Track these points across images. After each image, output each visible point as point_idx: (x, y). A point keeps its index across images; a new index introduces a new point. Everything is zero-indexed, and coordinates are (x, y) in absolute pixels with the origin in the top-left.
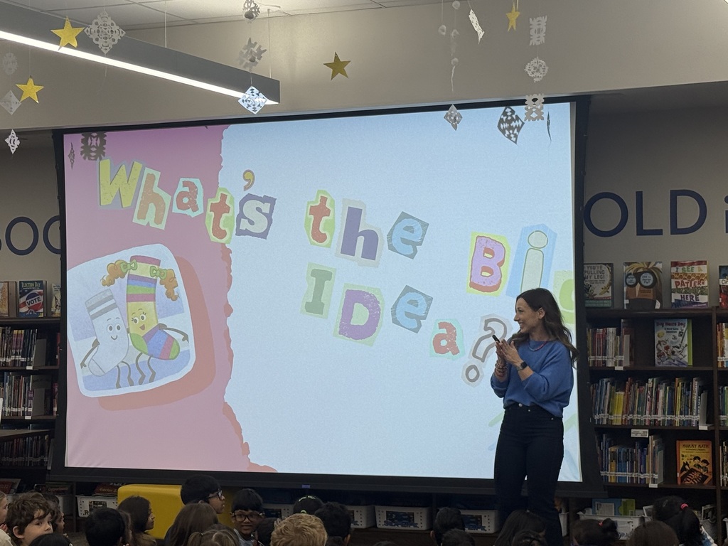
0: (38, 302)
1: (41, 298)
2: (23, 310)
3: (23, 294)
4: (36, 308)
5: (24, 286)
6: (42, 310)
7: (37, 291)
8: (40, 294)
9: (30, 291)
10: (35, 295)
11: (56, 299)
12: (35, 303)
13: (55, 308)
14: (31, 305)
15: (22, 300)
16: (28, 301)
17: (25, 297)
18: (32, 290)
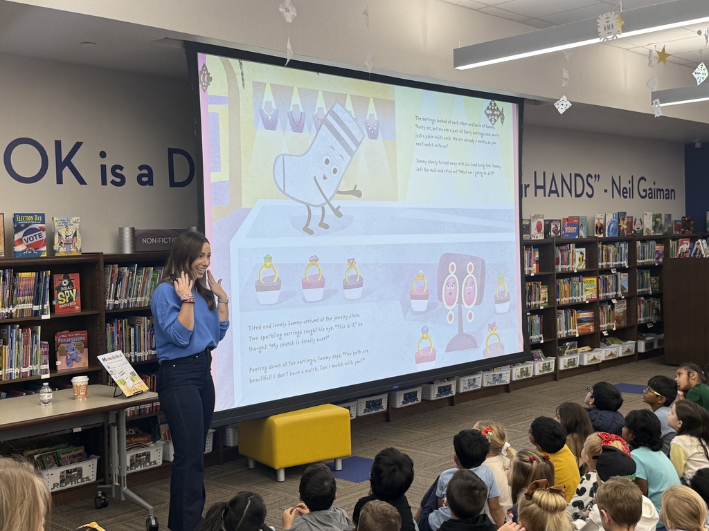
0: (39, 239)
1: (44, 234)
2: (19, 248)
3: (18, 229)
4: (37, 246)
5: (20, 220)
6: (44, 249)
7: (37, 226)
8: (42, 229)
9: (27, 225)
10: (35, 230)
11: (60, 235)
12: (35, 240)
13: (58, 246)
14: (30, 242)
15: (18, 236)
16: (26, 238)
17: (21, 233)
18: (30, 224)
